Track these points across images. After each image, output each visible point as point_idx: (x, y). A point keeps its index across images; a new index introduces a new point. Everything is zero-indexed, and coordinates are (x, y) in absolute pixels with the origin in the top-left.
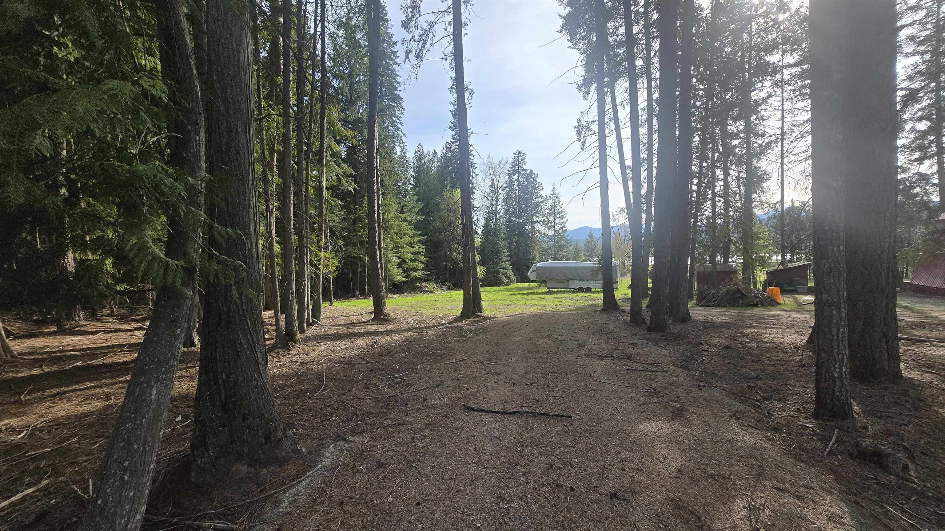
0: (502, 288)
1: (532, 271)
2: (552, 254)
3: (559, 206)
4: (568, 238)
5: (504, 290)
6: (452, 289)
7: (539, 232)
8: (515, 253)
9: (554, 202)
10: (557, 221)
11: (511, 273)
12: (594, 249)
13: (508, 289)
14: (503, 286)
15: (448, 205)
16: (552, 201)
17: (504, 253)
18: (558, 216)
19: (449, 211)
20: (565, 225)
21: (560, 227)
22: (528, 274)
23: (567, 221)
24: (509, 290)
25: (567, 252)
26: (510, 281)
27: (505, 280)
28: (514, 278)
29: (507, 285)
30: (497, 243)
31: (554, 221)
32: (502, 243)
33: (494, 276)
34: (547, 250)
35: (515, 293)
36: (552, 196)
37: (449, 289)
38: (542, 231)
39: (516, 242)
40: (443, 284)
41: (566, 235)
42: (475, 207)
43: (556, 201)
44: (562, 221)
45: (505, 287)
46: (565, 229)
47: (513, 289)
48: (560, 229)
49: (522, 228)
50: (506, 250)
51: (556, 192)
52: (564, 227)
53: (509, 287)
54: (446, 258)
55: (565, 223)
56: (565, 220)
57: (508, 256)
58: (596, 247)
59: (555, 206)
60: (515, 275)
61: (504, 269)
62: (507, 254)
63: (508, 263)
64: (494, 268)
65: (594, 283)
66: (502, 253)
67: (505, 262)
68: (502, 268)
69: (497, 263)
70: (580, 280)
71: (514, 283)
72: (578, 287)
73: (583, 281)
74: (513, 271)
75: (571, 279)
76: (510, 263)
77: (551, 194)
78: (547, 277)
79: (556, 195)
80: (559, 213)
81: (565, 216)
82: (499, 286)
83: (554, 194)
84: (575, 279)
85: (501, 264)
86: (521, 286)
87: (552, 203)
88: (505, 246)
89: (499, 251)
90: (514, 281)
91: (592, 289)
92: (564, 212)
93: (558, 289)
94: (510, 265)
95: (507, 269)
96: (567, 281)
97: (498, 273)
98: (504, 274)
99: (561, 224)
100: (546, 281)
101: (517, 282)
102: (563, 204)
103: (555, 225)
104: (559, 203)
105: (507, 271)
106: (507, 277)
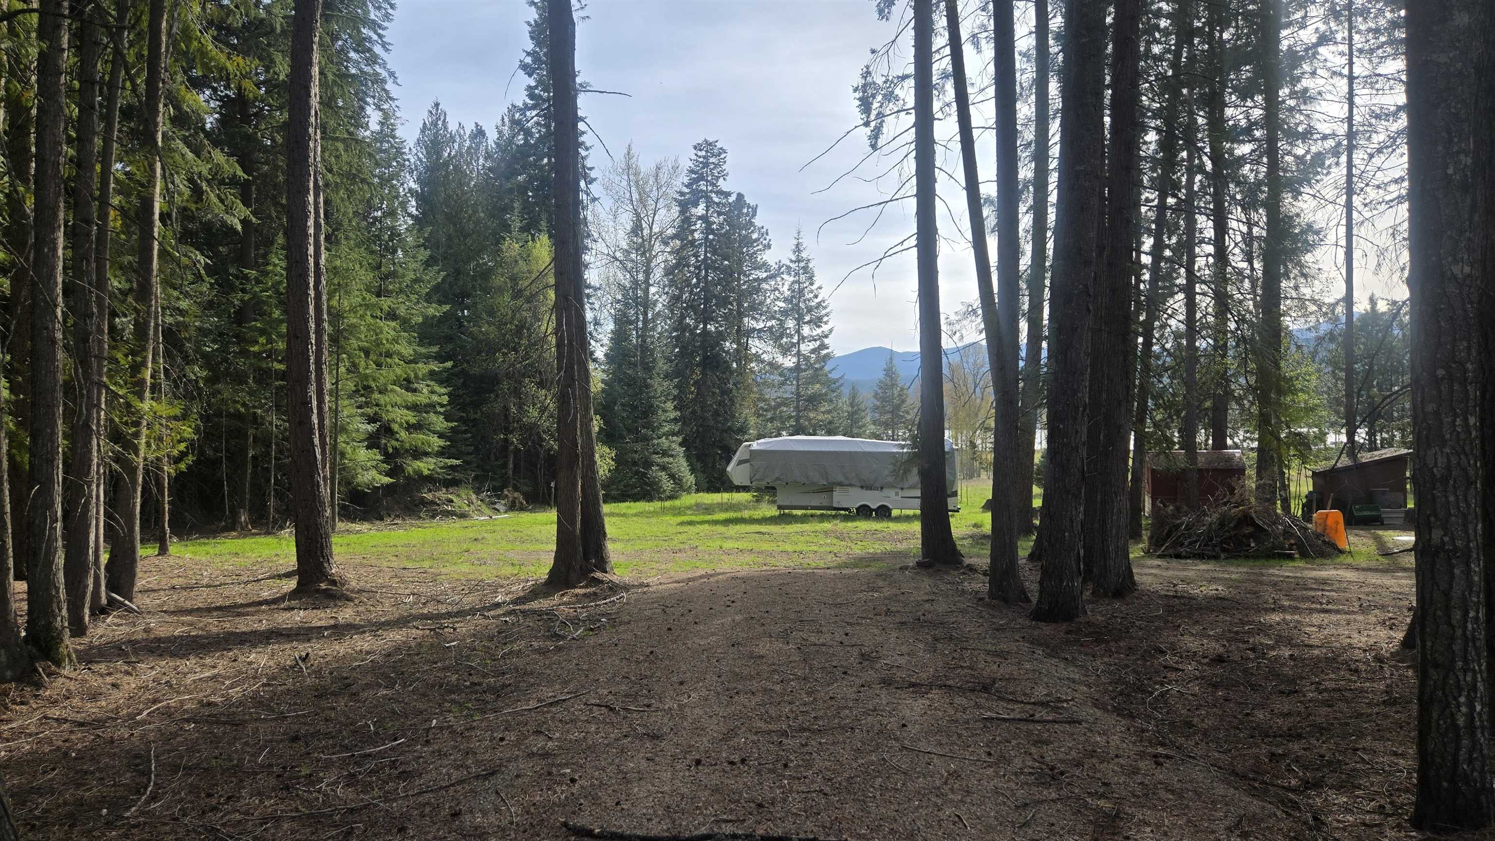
0: (656, 505)
1: (740, 462)
2: (790, 417)
3: (812, 291)
4: (834, 376)
5: (664, 511)
6: (522, 509)
7: (757, 357)
8: (694, 412)
9: (798, 282)
10: (806, 330)
11: (681, 465)
12: (898, 407)
13: (673, 508)
14: (661, 499)
15: (514, 279)
16: (792, 279)
17: (665, 411)
18: (807, 318)
19: (517, 294)
20: (826, 341)
21: (812, 345)
22: (729, 469)
23: (831, 331)
24: (677, 511)
25: (829, 412)
26: (680, 487)
27: (667, 485)
28: (690, 479)
29: (671, 498)
30: (647, 386)
31: (798, 332)
32: (660, 386)
33: (637, 473)
34: (779, 405)
35: (694, 518)
36: (793, 265)
37: (513, 507)
38: (765, 357)
39: (696, 383)
40: (497, 492)
41: (827, 368)
42: (589, 287)
43: (803, 278)
44: (819, 331)
45: (668, 504)
46: (825, 352)
47: (689, 508)
48: (813, 351)
49: (713, 348)
50: (670, 405)
51: (804, 255)
52: (823, 346)
53: (677, 503)
54: (506, 423)
55: (826, 336)
56: (825, 328)
57: (675, 420)
58: (903, 401)
59: (801, 292)
60: (693, 470)
61: (665, 453)
62: (673, 415)
63: (675, 438)
64: (636, 452)
65: (897, 494)
66: (660, 412)
67: (667, 435)
68: (657, 453)
69: (646, 439)
70: (862, 487)
71: (689, 493)
72: (857, 506)
73: (871, 489)
74: (688, 461)
75: (841, 484)
76: (680, 439)
77: (791, 261)
78: (778, 479)
79: (802, 264)
80: (810, 310)
81: (825, 319)
82: (651, 499)
83: (798, 261)
84: (851, 485)
85: (656, 442)
86: (710, 502)
87: (793, 282)
88: (668, 394)
89: (652, 406)
90: (690, 487)
91: (895, 513)
92: (825, 308)
93: (806, 508)
94: (681, 445)
95: (672, 456)
96: (828, 489)
97: (648, 464)
98: (663, 468)
99: (815, 340)
100: (773, 488)
101: (698, 491)
102: (820, 288)
103: (798, 343)
104: (812, 284)
105: (671, 459)
106: (672, 476)
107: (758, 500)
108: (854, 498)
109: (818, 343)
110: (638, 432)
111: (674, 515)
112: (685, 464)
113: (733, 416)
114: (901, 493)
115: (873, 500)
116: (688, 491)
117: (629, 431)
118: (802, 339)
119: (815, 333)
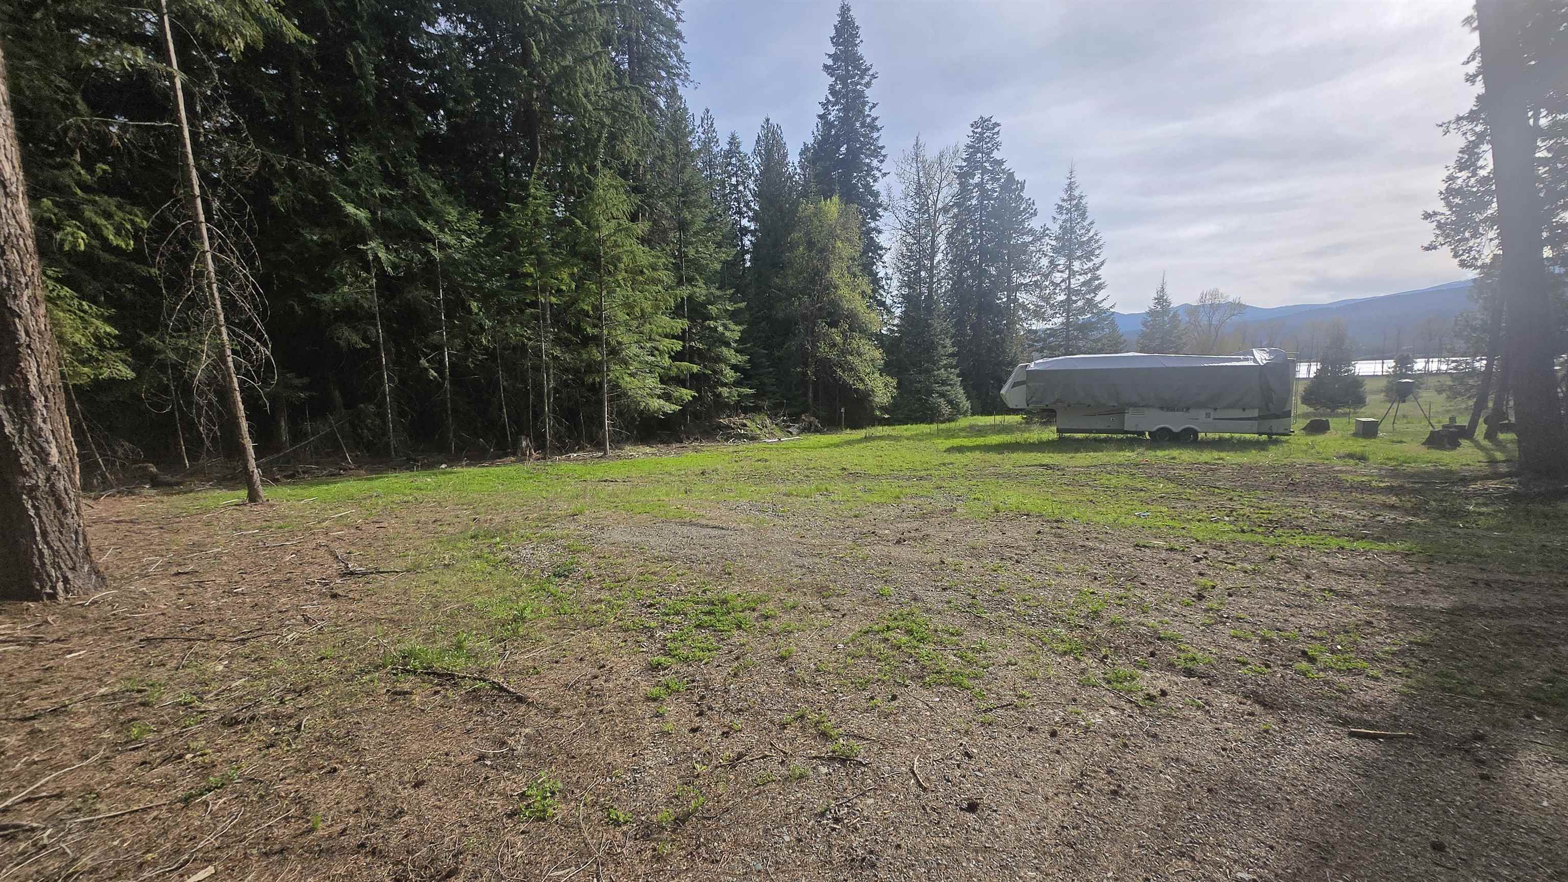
0: (934, 427)
1: (1015, 385)
2: (1061, 346)
3: (1083, 227)
4: (1106, 305)
5: (938, 434)
6: (817, 431)
7: (1024, 307)
8: (970, 349)
9: (1071, 220)
10: (1076, 265)
11: (959, 394)
12: (1171, 333)
13: (949, 431)
14: (939, 422)
15: (807, 234)
16: (1064, 217)
17: (944, 347)
18: (1079, 253)
19: (810, 244)
20: (1098, 273)
21: (1083, 279)
22: (1003, 392)
23: (1102, 263)
24: (951, 434)
25: (1099, 340)
26: (957, 411)
27: (946, 410)
28: (966, 404)
29: (948, 421)
30: (929, 326)
31: (1069, 267)
32: (938, 325)
33: (918, 398)
34: (1049, 335)
36: (1064, 204)
37: (808, 429)
38: (1032, 305)
39: (971, 324)
40: (795, 418)
41: (1098, 299)
43: (1075, 214)
44: (1090, 264)
45: (942, 426)
46: (1097, 282)
47: (963, 430)
48: (1083, 284)
50: (948, 342)
51: (1076, 193)
52: (1095, 278)
53: (952, 425)
54: (805, 358)
55: (1098, 269)
56: (1097, 261)
57: (952, 355)
59: (1073, 228)
60: (968, 398)
61: (944, 383)
62: (950, 350)
63: (953, 370)
64: (920, 382)
65: (1208, 415)
66: (940, 348)
67: (946, 367)
68: (938, 383)
69: (928, 371)
70: (1162, 408)
71: (965, 416)
72: (1154, 429)
73: (1173, 410)
74: (964, 389)
75: (1135, 405)
76: (957, 371)
77: (1064, 200)
78: (1058, 401)
79: (1075, 202)
80: (1082, 244)
81: (1097, 252)
82: (931, 423)
83: (1071, 198)
84: (1146, 406)
85: (936, 373)
86: (983, 424)
87: (1065, 221)
88: (947, 333)
89: (933, 343)
90: (966, 411)
91: (1201, 435)
92: (1097, 242)
93: (1090, 432)
94: (958, 376)
95: (950, 385)
96: (1119, 411)
97: (930, 392)
98: (942, 395)
99: (1086, 273)
100: (1053, 411)
101: (973, 414)
102: (1092, 223)
103: (1069, 278)
104: (1084, 219)
105: (949, 387)
106: (950, 402)
107: (1028, 422)
108: (1152, 420)
109: (1089, 275)
110: (921, 366)
111: (947, 438)
112: (962, 391)
113: (1004, 352)
114: (1213, 414)
115: (1176, 423)
116: (965, 414)
117: (914, 365)
118: (1072, 274)
119: (1085, 267)
